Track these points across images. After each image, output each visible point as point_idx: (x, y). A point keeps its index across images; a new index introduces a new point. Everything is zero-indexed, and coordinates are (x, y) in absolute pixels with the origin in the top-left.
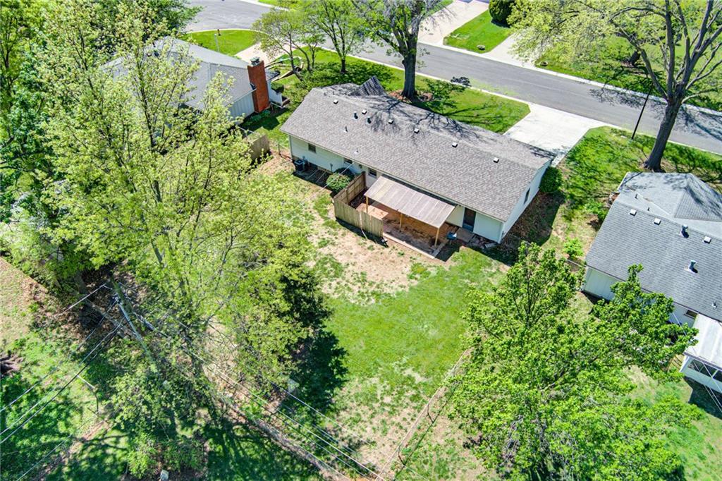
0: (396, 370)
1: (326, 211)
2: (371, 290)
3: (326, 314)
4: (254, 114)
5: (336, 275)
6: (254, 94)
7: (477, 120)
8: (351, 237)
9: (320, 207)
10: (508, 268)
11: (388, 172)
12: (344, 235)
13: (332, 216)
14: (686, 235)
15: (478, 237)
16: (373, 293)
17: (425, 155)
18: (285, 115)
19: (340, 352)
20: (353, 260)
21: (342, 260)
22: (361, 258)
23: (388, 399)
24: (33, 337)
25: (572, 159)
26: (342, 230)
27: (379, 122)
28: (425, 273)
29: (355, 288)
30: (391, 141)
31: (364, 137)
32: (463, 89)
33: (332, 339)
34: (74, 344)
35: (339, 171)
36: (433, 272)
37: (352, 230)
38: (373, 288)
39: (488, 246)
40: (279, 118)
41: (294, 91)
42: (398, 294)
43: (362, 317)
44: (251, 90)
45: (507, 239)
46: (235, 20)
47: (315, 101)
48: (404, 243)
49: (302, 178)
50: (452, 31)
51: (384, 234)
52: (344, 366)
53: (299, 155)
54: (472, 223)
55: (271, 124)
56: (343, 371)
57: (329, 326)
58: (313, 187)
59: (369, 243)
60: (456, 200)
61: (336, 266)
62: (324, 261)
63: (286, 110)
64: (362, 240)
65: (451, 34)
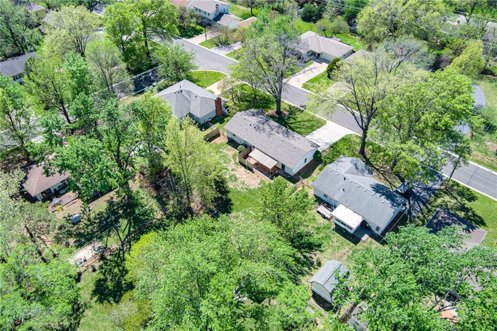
0: (247, 211)
1: (236, 159)
2: (245, 187)
3: (228, 192)
4: (216, 117)
5: (235, 181)
6: (216, 110)
7: (302, 127)
8: (243, 168)
9: (234, 157)
10: (292, 184)
11: (258, 147)
12: (240, 168)
13: (237, 161)
14: (345, 179)
15: (286, 173)
16: (246, 188)
17: (271, 143)
18: (228, 118)
19: (232, 204)
20: (241, 177)
21: (238, 176)
22: (244, 176)
23: (243, 218)
24: (140, 190)
25: (332, 147)
26: (240, 166)
27: (259, 128)
28: (264, 183)
29: (240, 186)
30: (261, 136)
31: (252, 133)
32: (303, 111)
33: (230, 200)
34: (152, 193)
35: (242, 144)
36: (267, 183)
37: (243, 166)
38: (246, 186)
39: (288, 176)
40: (225, 119)
41: (233, 107)
42: (254, 189)
43: (240, 195)
44: (215, 108)
45: (295, 175)
46: (214, 66)
47: (237, 117)
48: (260, 173)
49: (230, 145)
50: (307, 80)
51: (254, 169)
52: (232, 208)
53: (230, 136)
54: (284, 168)
55: (222, 121)
56: (231, 209)
57: (230, 196)
58: (233, 149)
59: (248, 171)
60: (278, 160)
61: (236, 178)
62: (232, 176)
63: (228, 116)
64: (246, 170)
65: (307, 82)
